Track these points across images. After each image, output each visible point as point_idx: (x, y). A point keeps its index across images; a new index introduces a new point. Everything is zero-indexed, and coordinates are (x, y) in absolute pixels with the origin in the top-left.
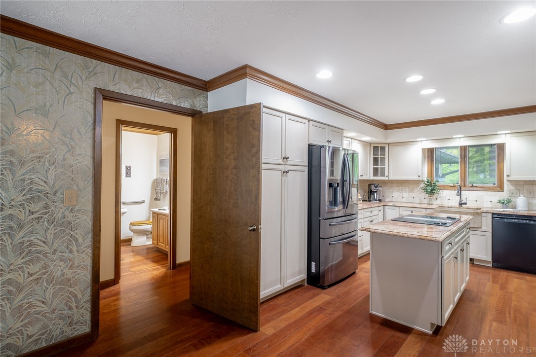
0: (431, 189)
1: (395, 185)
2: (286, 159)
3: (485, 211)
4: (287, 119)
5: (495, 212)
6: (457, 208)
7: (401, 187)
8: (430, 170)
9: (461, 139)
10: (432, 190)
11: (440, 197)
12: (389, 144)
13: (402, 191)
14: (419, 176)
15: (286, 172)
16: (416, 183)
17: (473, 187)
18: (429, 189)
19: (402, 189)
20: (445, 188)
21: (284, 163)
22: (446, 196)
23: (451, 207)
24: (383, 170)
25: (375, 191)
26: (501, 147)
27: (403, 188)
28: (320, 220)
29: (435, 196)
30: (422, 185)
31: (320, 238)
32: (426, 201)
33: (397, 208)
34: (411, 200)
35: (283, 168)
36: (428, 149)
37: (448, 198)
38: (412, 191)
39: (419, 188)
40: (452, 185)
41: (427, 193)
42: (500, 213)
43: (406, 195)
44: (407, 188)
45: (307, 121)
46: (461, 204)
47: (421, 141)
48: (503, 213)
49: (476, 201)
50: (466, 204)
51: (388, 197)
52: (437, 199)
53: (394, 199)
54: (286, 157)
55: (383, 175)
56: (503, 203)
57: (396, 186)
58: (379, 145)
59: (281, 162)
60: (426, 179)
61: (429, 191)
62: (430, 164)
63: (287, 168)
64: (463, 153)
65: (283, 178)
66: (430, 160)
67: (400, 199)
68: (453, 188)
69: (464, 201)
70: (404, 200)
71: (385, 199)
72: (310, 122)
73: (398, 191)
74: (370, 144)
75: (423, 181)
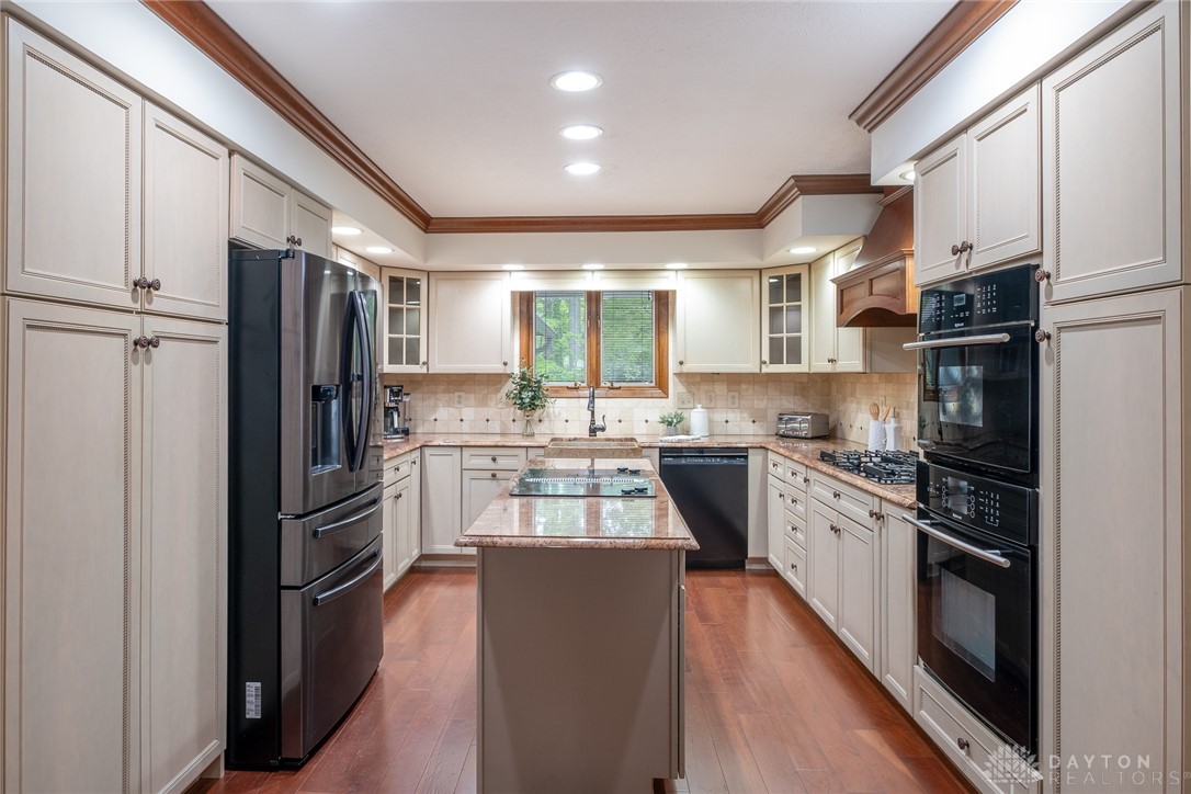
0: (530, 396)
1: (442, 387)
2: (146, 286)
3: (647, 445)
4: (150, 125)
5: (666, 445)
6: (585, 440)
7: (457, 394)
8: (525, 348)
9: (596, 273)
10: (533, 398)
11: (548, 415)
12: (428, 273)
13: (459, 403)
14: (505, 364)
15: (150, 343)
16: (494, 380)
17: (614, 391)
18: (526, 395)
19: (460, 397)
20: (558, 392)
21: (137, 306)
22: (559, 413)
23: (575, 439)
24: (414, 346)
25: (393, 405)
26: (663, 300)
27: (462, 394)
28: (280, 522)
29: (539, 412)
30: (510, 386)
31: (281, 588)
32: (518, 428)
33: (457, 453)
34: (481, 426)
35: (134, 326)
36: (521, 293)
37: (566, 417)
38: (483, 402)
39: (499, 395)
40: (572, 385)
41: (522, 406)
42: (673, 445)
43: (468, 413)
44: (472, 396)
45: (225, 151)
46: (593, 431)
47: (510, 272)
48: (679, 445)
49: (620, 421)
50: (603, 429)
51: (424, 421)
52: (540, 421)
53: (439, 427)
54: (150, 280)
55: (413, 359)
56: (670, 424)
57: (444, 392)
58: (405, 275)
59: (125, 300)
60: (517, 371)
61: (528, 400)
62: (525, 333)
63: (153, 326)
64: (594, 309)
65: (135, 370)
66: (525, 322)
67: (455, 426)
68: (575, 393)
69: (599, 423)
70: (465, 427)
71: (415, 427)
72: (236, 157)
73: (449, 404)
74: (381, 267)
75: (510, 376)
